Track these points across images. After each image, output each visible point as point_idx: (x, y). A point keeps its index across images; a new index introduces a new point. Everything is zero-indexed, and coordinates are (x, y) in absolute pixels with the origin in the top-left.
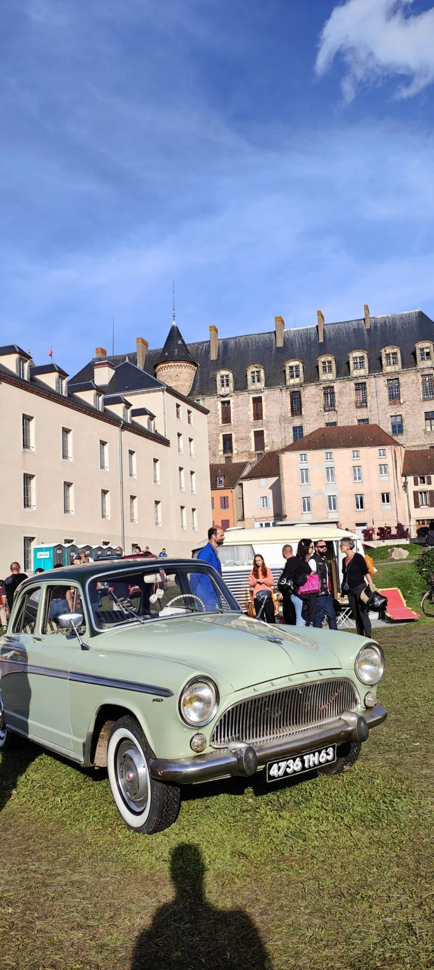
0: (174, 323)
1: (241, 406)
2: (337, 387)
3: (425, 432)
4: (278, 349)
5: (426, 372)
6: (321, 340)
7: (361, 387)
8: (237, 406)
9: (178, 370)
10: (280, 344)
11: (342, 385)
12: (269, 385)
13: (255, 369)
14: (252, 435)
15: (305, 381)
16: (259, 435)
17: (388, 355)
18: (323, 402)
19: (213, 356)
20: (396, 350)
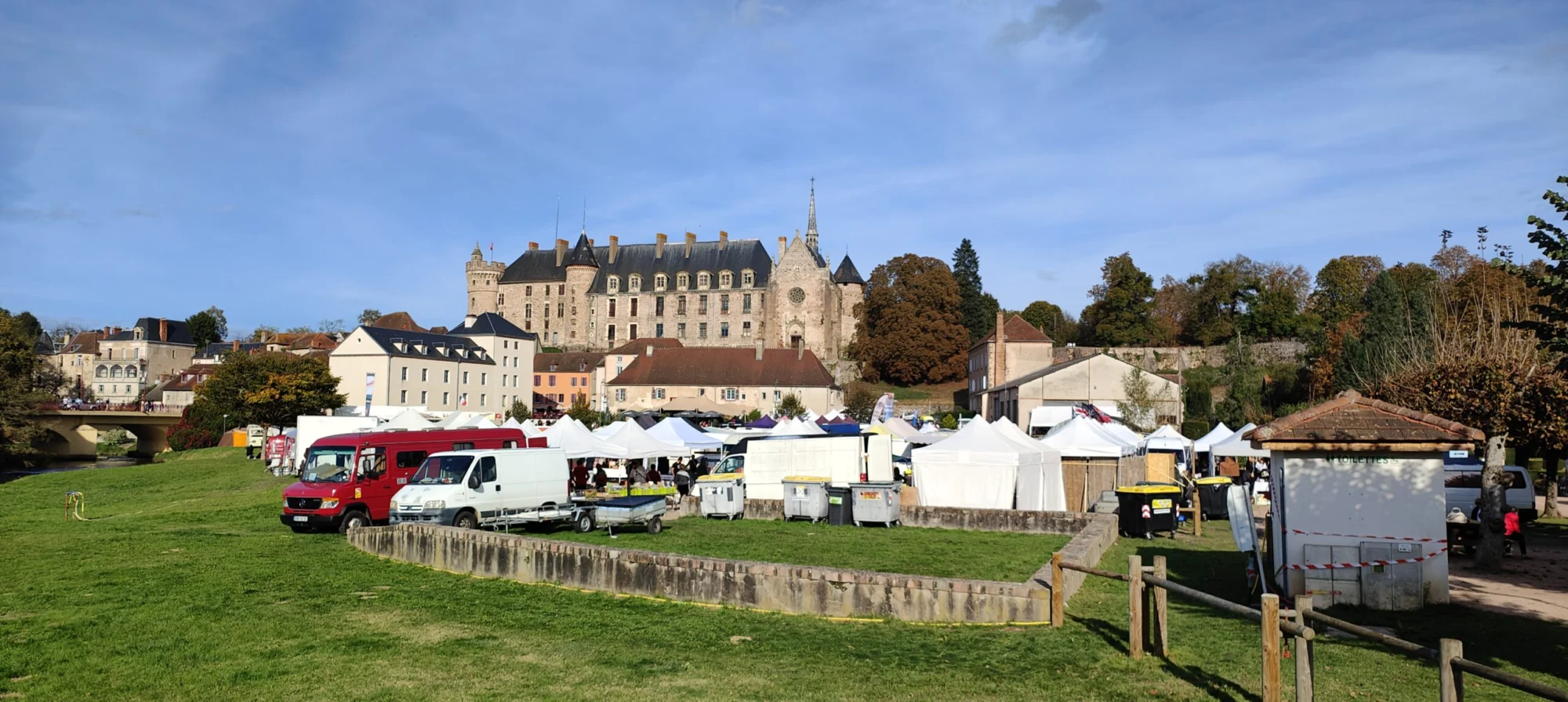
0: (583, 232)
1: (624, 305)
2: (688, 296)
3: (743, 336)
4: (657, 259)
5: (746, 292)
6: (687, 256)
7: (704, 299)
8: (620, 304)
9: (581, 272)
10: (659, 256)
11: (691, 296)
12: (643, 290)
13: (634, 277)
14: (629, 328)
15: (667, 290)
16: (633, 327)
17: (723, 277)
18: (677, 307)
19: (611, 261)
20: (729, 273)
